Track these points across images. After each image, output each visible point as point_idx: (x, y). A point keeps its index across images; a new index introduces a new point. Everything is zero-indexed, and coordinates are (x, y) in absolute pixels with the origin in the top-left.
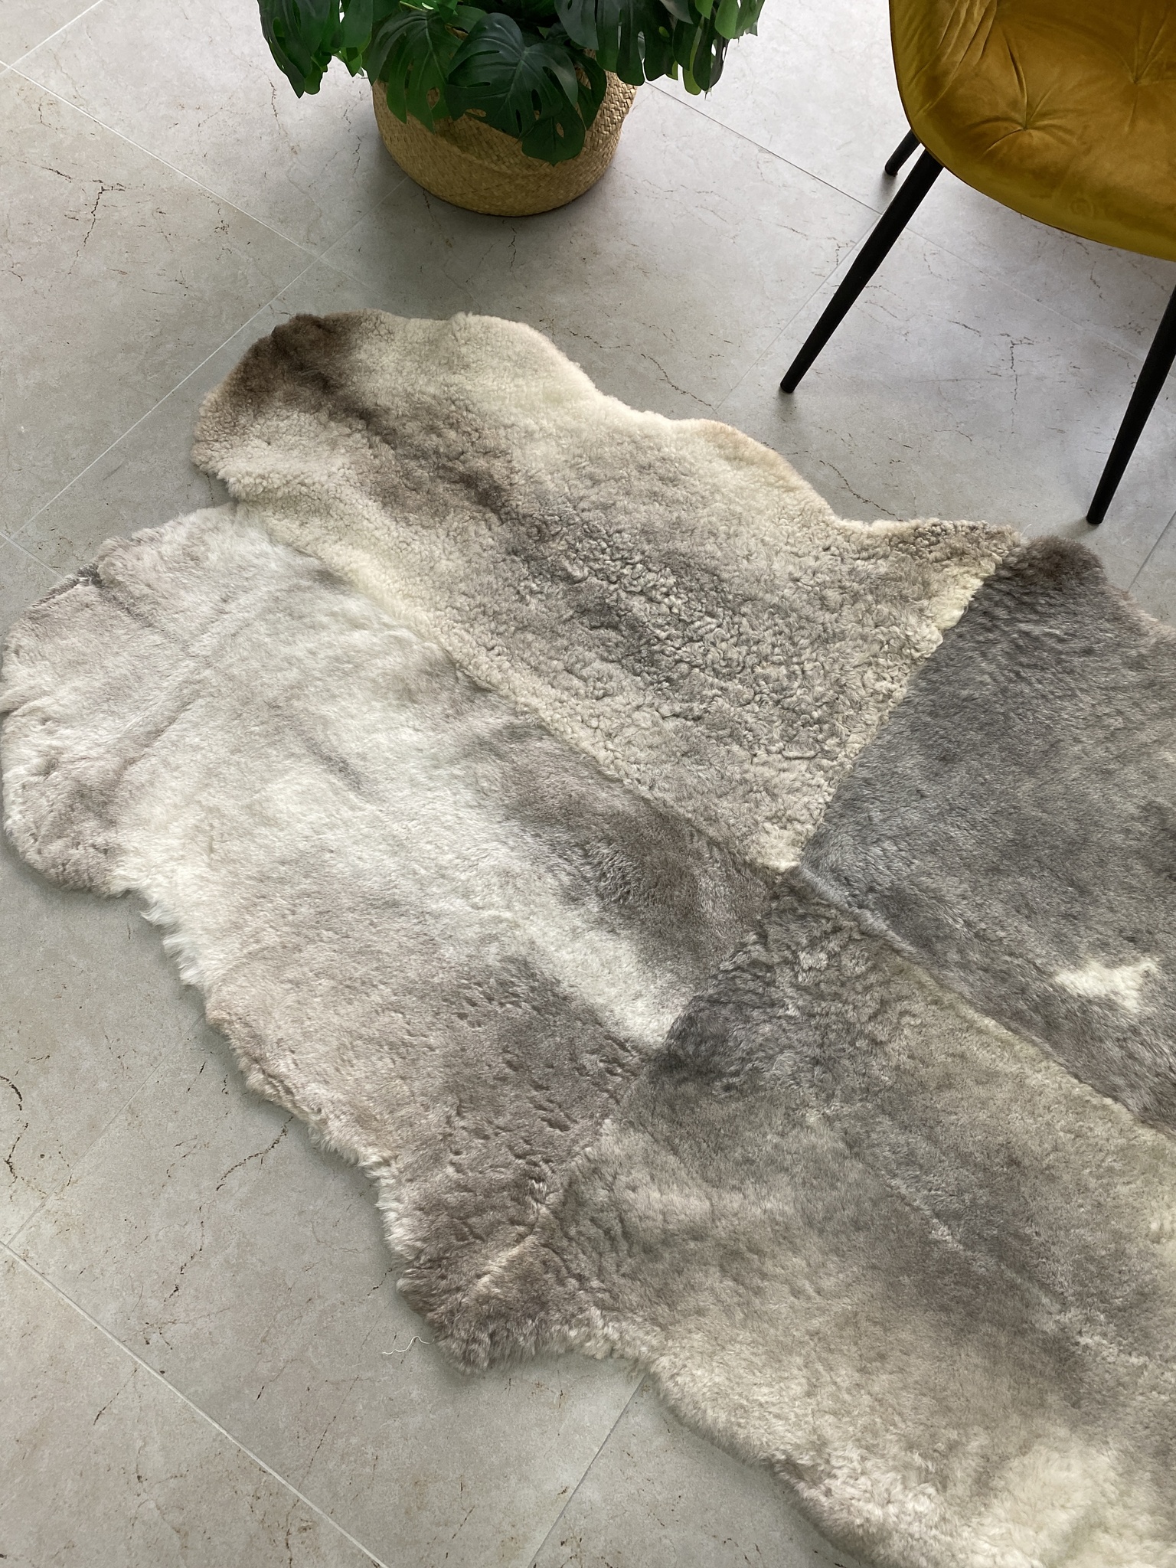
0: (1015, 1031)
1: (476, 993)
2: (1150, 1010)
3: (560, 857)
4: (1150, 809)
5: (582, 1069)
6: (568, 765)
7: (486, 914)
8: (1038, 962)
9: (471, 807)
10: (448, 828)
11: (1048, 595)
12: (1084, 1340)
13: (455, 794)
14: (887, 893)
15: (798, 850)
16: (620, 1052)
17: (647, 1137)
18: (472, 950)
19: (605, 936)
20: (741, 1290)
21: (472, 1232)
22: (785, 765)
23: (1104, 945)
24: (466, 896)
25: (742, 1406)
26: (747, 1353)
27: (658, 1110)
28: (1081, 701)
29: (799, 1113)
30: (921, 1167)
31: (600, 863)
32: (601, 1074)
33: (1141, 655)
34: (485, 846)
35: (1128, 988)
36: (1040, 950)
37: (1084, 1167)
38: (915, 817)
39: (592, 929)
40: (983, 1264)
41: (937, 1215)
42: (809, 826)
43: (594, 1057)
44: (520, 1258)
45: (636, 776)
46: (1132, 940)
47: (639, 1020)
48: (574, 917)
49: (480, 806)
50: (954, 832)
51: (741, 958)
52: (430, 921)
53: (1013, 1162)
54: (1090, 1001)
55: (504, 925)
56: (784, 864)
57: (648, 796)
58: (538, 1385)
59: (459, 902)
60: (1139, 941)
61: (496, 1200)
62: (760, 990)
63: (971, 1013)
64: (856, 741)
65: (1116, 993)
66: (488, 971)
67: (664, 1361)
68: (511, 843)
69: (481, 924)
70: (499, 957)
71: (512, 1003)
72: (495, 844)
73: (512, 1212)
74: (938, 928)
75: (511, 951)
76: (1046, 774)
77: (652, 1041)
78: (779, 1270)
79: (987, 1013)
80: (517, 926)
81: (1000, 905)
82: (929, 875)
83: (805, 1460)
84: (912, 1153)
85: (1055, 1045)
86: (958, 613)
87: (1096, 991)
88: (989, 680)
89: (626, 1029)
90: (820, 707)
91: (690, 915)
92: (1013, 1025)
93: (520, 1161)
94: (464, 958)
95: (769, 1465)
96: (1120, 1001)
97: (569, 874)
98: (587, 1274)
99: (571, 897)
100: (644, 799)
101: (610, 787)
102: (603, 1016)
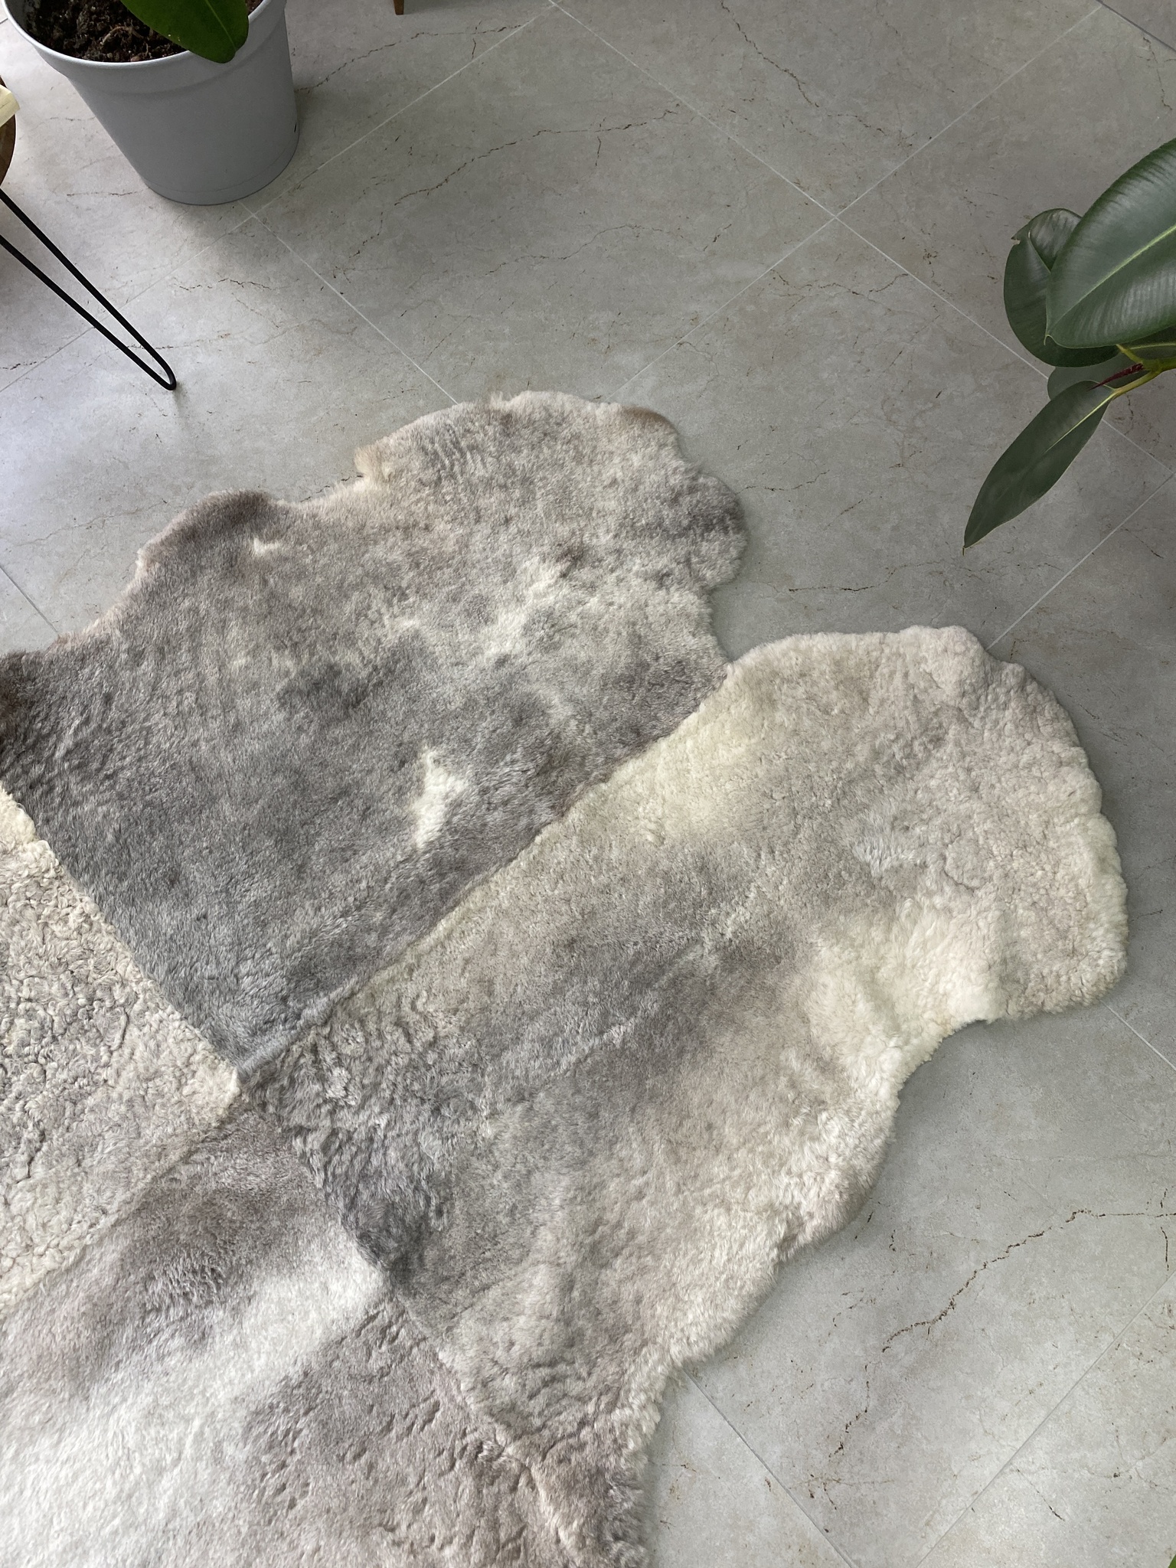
0: (457, 903)
1: (273, 1481)
2: (469, 772)
3: (150, 1342)
4: (285, 699)
5: (383, 1373)
6: (47, 1308)
7: (188, 1451)
8: (399, 858)
9: (59, 1442)
10: (75, 1476)
11: (34, 717)
12: (729, 934)
13: (37, 1460)
14: (292, 986)
15: (222, 1065)
16: (376, 1322)
17: (466, 1314)
18: (224, 1477)
19: (251, 1310)
20: (626, 1252)
21: (514, 1539)
22: (127, 1051)
23: (401, 791)
24: (160, 1471)
25: (727, 1281)
26: (682, 1262)
27: (443, 1296)
28: (157, 724)
29: (480, 1144)
30: (556, 1034)
31: (171, 1296)
32: (393, 1351)
33: (128, 651)
34: (110, 1434)
35: (445, 783)
36: (388, 853)
37: (589, 881)
38: (224, 932)
39: (241, 1323)
40: (650, 1003)
41: (601, 1033)
42: (200, 1046)
43: (374, 1354)
44: (551, 1489)
45: (85, 1226)
46: (402, 763)
47: (350, 1293)
48: (222, 1341)
49: (62, 1430)
50: (251, 897)
51: (316, 1161)
52: (177, 1523)
53: (571, 944)
54: (448, 823)
55: (207, 1430)
56: (232, 1087)
57: (112, 1219)
58: (672, 1490)
59: (166, 1482)
60: (405, 757)
61: (488, 1502)
62: (354, 1149)
63: (429, 940)
64: (126, 967)
65: (447, 797)
66: (254, 1461)
67: (675, 1350)
68: (117, 1400)
69: (198, 1459)
70: (241, 1445)
71: (294, 1439)
72: (111, 1421)
73: (504, 1487)
74: (340, 946)
75: (238, 1427)
76: (220, 787)
77: (374, 1285)
78: (617, 1208)
79: (433, 924)
80: (213, 1414)
81: (336, 875)
82: (286, 937)
83: (781, 1230)
84: (542, 1040)
85: (478, 869)
86: (22, 815)
87: (441, 814)
88: (105, 808)
89: (355, 1310)
90: (75, 993)
91: (256, 1204)
92: (450, 903)
93: (457, 1465)
94: (229, 1490)
95: (780, 1265)
96: (454, 795)
97: (173, 1336)
98: (579, 1416)
99: (200, 1339)
100: (114, 1226)
101: (89, 1261)
102: (335, 1333)
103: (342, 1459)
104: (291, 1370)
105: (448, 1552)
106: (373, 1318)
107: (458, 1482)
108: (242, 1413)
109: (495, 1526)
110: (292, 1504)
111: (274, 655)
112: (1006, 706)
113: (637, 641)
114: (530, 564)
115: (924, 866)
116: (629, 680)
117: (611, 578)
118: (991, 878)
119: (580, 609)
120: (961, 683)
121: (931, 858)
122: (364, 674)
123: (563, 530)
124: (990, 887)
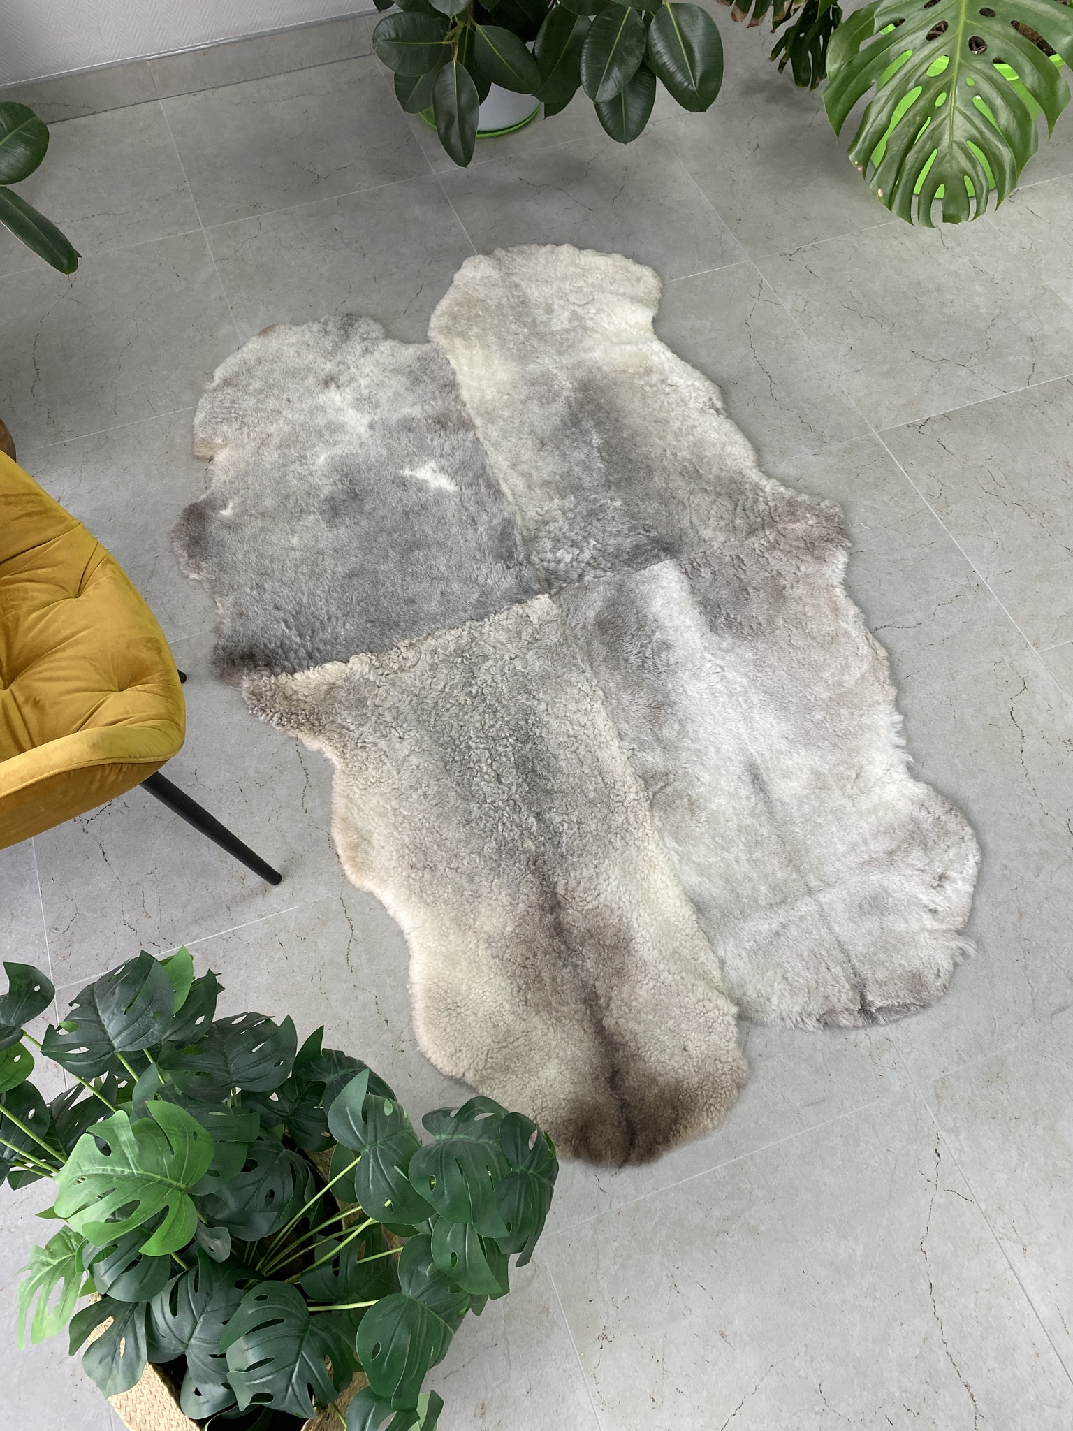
0: (497, 480)
2: (426, 458)
3: (658, 668)
6: (621, 710)
8: (458, 500)
9: (692, 720)
12: (569, 385)
13: (697, 731)
14: (502, 562)
15: (531, 601)
17: (700, 533)
19: (661, 620)
20: (698, 467)
21: (806, 542)
23: (420, 489)
25: (727, 436)
26: (711, 449)
27: (688, 540)
28: (309, 588)
30: (584, 464)
32: (705, 567)
35: (427, 470)
36: (451, 508)
37: (514, 428)
39: (666, 627)
40: (588, 424)
41: (592, 446)
42: (515, 608)
43: (703, 575)
44: (790, 521)
45: (587, 683)
53: (543, 444)
54: (450, 475)
55: (712, 652)
56: (544, 598)
57: (588, 668)
60: (403, 483)
62: (601, 558)
63: (510, 498)
64: (451, 635)
65: (435, 472)
66: (734, 636)
67: (748, 464)
68: (681, 689)
69: (723, 658)
70: (724, 639)
71: (730, 617)
72: (690, 693)
74: (493, 535)
75: (715, 638)
76: (368, 567)
77: (671, 565)
78: (677, 464)
79: (503, 494)
80: (705, 648)
81: (452, 530)
82: (474, 558)
84: (584, 470)
85: (483, 468)
86: (328, 666)
87: (443, 477)
88: (348, 625)
89: (679, 578)
90: (453, 663)
92: (495, 484)
93: (767, 556)
96: (436, 468)
97: (660, 657)
98: (762, 503)
100: (592, 669)
101: (606, 686)
102: (688, 588)
103: (746, 599)
104: (698, 610)
105: (803, 568)
106: (686, 572)
107: (774, 557)
108: (709, 635)
109: (799, 548)
110: (760, 624)
111: (302, 523)
112: (514, 260)
113: (396, 371)
114: (322, 399)
115: (574, 311)
116: (416, 381)
117: (353, 370)
118: (592, 292)
119: (362, 387)
120: (494, 268)
121: (571, 307)
122: (340, 486)
123: (311, 380)
124: (595, 294)
